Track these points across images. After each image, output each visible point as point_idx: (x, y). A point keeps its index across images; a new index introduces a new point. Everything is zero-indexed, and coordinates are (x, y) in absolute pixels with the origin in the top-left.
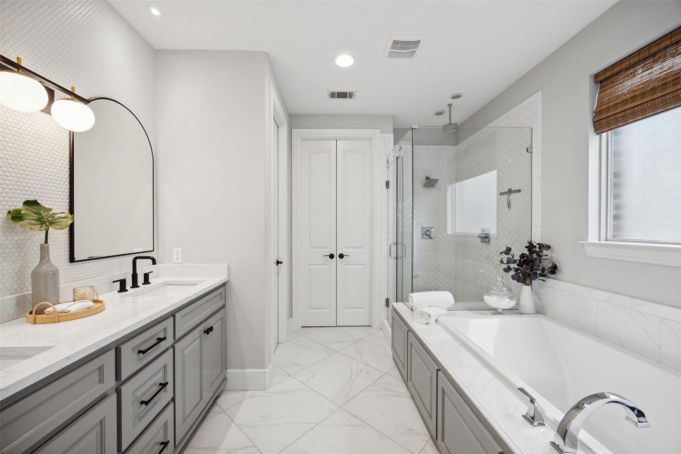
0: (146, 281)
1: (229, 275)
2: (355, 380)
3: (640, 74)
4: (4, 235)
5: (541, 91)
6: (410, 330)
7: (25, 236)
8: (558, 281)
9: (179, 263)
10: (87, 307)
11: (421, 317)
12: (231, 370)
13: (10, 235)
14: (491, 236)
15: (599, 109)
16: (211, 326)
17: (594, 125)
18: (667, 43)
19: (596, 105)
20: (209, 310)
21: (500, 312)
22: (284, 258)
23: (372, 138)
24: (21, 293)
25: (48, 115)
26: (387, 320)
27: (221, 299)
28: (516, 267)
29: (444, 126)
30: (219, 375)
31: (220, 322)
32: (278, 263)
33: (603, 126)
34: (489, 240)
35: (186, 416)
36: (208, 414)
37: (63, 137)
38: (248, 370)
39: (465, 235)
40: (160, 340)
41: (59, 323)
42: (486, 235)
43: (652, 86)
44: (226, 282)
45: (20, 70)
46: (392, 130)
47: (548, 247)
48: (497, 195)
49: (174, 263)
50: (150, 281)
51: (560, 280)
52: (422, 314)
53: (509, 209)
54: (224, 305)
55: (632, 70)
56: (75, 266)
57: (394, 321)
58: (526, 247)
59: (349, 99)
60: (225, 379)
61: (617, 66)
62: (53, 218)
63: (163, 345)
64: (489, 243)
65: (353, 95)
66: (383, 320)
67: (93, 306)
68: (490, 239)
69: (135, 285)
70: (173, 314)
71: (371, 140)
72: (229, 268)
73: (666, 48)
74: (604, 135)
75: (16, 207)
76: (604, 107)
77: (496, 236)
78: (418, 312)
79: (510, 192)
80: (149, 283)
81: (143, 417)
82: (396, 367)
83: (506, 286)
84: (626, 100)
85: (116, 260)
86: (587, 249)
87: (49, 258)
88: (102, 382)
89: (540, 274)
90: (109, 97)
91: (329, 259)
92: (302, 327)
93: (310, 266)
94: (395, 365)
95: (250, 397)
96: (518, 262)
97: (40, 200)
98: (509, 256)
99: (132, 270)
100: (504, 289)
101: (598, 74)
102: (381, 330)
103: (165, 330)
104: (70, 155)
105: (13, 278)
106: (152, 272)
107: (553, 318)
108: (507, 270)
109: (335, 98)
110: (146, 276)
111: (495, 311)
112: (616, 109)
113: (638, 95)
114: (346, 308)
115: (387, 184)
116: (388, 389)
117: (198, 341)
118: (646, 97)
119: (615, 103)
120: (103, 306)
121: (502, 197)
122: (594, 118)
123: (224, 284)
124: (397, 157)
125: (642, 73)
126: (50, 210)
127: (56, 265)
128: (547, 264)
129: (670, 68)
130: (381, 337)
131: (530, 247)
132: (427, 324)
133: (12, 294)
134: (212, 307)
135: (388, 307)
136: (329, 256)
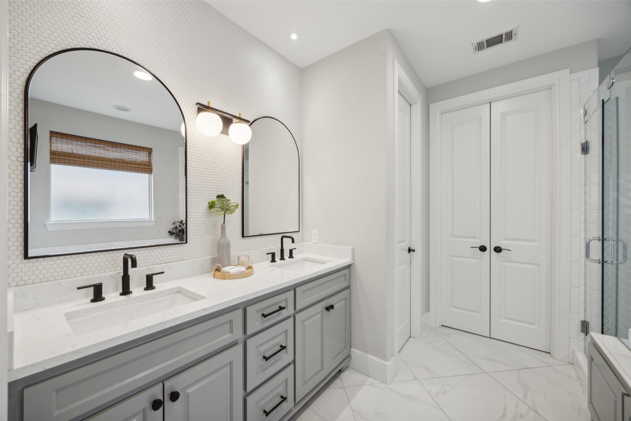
0: (291, 256)
1: (353, 259)
4: (206, 218)
7: (217, 218)
9: (316, 243)
10: (241, 271)
12: (354, 349)
13: (210, 218)
16: (332, 304)
20: (331, 288)
22: (417, 245)
23: (553, 85)
24: (215, 255)
25: (227, 136)
27: (345, 280)
30: (343, 350)
31: (343, 302)
32: (410, 250)
35: (306, 381)
36: (331, 384)
37: (238, 150)
38: (369, 356)
40: (281, 308)
41: (225, 280)
44: (350, 264)
45: (209, 110)
46: (596, 63)
49: (313, 243)
50: (293, 256)
54: (349, 285)
56: (245, 240)
59: (506, 42)
60: (349, 356)
62: (229, 207)
63: (284, 313)
65: (513, 35)
66: (576, 353)
67: (245, 271)
69: (282, 258)
70: (294, 288)
71: (551, 88)
72: (353, 251)
75: (212, 199)
80: (293, 257)
81: (266, 369)
85: (272, 237)
87: (225, 234)
88: (232, 332)
90: (268, 116)
91: (480, 252)
92: (442, 325)
93: (453, 258)
95: (370, 385)
97: (225, 194)
99: (280, 246)
102: (571, 366)
103: (286, 300)
104: (242, 162)
105: (210, 245)
106: (296, 249)
109: (484, 49)
110: (291, 251)
114: (506, 318)
115: (585, 149)
117: (319, 316)
120: (253, 271)
123: (349, 267)
124: (603, 101)
126: (230, 200)
127: (229, 238)
130: (570, 377)
133: (210, 256)
134: (335, 287)
135: (585, 334)
136: (478, 248)
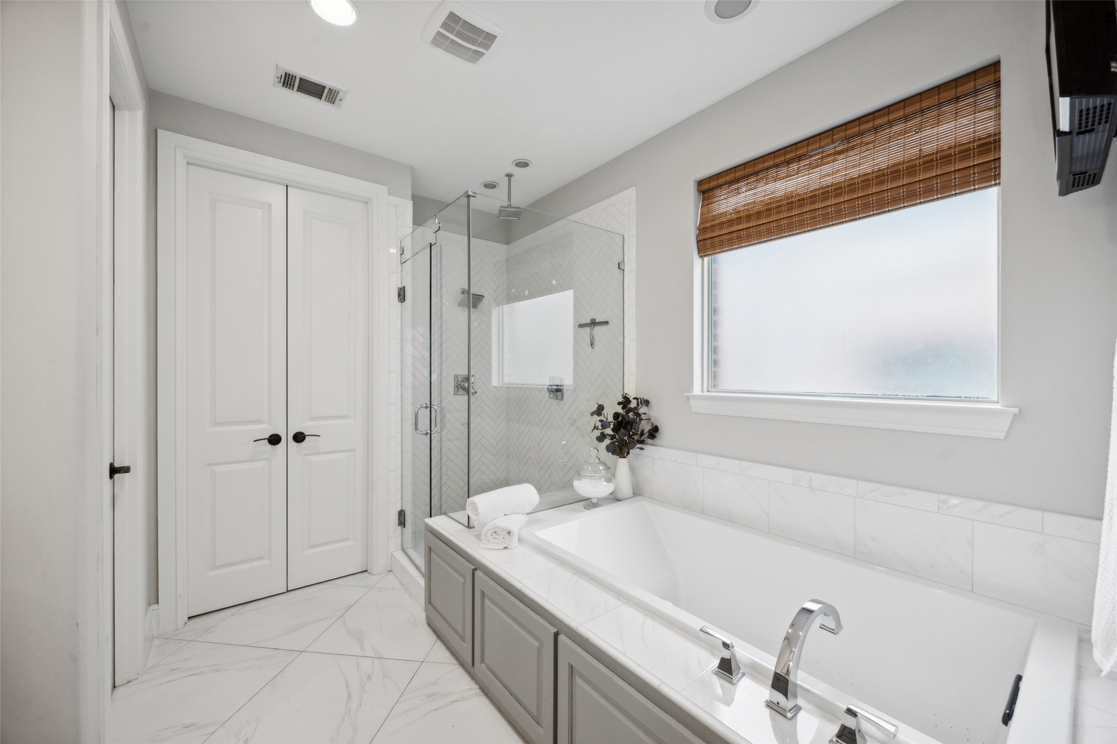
2: (360, 704)
3: (744, 192)
5: (635, 187)
6: (477, 567)
8: (659, 448)
11: (494, 538)
14: (564, 388)
15: (703, 226)
17: (697, 245)
18: (771, 163)
19: (699, 220)
21: (595, 503)
23: (371, 200)
26: (401, 551)
28: (611, 433)
29: (501, 207)
32: (114, 471)
33: (708, 249)
34: (563, 395)
39: (522, 387)
42: (557, 387)
43: (757, 208)
46: (409, 194)
47: (647, 403)
48: (574, 327)
51: (661, 446)
52: (495, 532)
53: (593, 348)
55: (735, 186)
57: (432, 554)
58: (619, 404)
59: (326, 103)
61: (722, 177)
64: (562, 398)
65: (338, 98)
66: (395, 554)
68: (564, 393)
71: (367, 203)
73: (768, 169)
74: (706, 259)
76: (709, 224)
77: (572, 388)
78: (489, 530)
79: (594, 323)
82: (439, 643)
83: (602, 462)
84: (731, 220)
86: (693, 403)
89: (637, 440)
91: (269, 447)
92: (189, 618)
93: (213, 468)
94: (434, 637)
96: (612, 426)
98: (602, 418)
100: (601, 468)
101: (701, 181)
102: (390, 573)
107: (652, 499)
108: (601, 438)
109: (293, 89)
111: (589, 503)
112: (721, 229)
113: (753, 215)
114: (311, 547)
115: (402, 295)
116: (434, 694)
118: (751, 220)
119: (720, 221)
121: (581, 330)
122: (698, 236)
124: (430, 243)
125: (746, 191)
128: (646, 427)
129: (773, 193)
130: (393, 588)
131: (625, 402)
132: (506, 548)
135: (403, 526)
136: (267, 440)
